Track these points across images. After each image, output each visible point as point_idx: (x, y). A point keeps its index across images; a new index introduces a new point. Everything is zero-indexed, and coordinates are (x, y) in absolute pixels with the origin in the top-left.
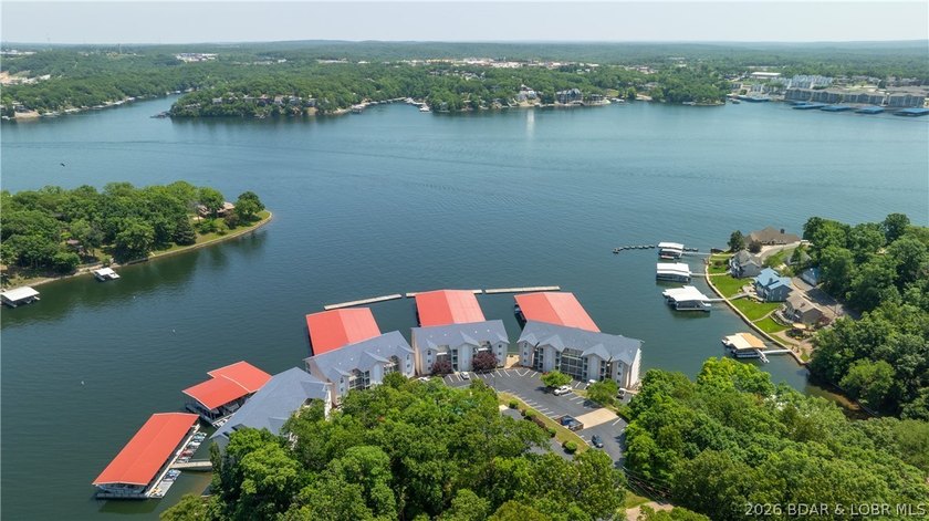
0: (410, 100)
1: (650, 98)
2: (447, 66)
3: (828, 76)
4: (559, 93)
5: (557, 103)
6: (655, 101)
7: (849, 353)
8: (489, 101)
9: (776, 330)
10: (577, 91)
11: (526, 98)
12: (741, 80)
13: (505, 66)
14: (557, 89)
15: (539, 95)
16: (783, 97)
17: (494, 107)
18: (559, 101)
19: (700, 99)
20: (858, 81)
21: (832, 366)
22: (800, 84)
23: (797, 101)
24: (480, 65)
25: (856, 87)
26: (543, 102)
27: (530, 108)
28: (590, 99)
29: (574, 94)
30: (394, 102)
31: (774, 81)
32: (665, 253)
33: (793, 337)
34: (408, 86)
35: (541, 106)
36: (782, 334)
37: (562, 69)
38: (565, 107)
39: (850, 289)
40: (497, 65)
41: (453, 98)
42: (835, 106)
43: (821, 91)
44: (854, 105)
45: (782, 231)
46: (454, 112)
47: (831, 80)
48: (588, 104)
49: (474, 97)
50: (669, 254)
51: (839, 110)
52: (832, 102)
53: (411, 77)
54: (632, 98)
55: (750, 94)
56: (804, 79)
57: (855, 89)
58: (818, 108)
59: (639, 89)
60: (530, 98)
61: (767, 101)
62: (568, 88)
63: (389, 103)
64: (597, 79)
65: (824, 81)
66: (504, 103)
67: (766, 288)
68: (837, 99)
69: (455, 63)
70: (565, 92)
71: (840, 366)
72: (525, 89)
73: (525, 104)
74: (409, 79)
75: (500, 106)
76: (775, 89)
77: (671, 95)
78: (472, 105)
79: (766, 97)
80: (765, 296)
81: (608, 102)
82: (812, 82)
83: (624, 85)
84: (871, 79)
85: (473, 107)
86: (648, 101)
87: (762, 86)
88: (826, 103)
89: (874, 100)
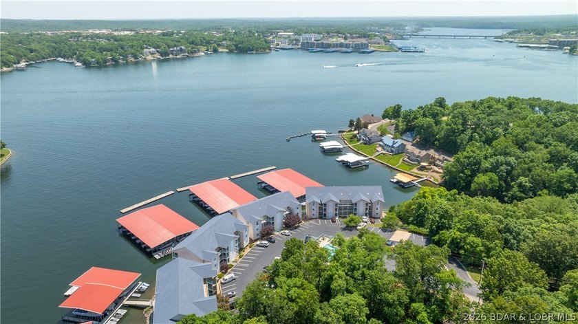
0: (62, 60)
1: (227, 50)
2: (79, 35)
3: (319, 33)
4: (171, 49)
5: (171, 56)
6: (231, 52)
7: (468, 172)
8: (125, 57)
9: (412, 169)
10: (183, 47)
11: (149, 53)
12: (274, 38)
13: (122, 33)
14: (169, 47)
15: (158, 51)
16: (300, 46)
17: (129, 60)
18: (173, 54)
19: (257, 50)
20: (334, 36)
21: (459, 181)
22: (307, 39)
23: (308, 48)
24: (104, 33)
25: (334, 39)
26: (161, 55)
27: (154, 60)
28: (192, 52)
29: (181, 50)
30: (48, 61)
31: (292, 37)
32: (317, 137)
33: (422, 170)
34: (55, 49)
35: (162, 58)
36: (415, 170)
37: (164, 34)
38: (177, 58)
39: (436, 140)
40: (116, 33)
41: (99, 56)
42: (328, 50)
43: (320, 42)
44: (338, 49)
45: (373, 115)
46: (101, 65)
47: (322, 36)
48: (191, 55)
49: (114, 54)
50: (320, 137)
51: (333, 52)
52: (327, 48)
53: (56, 43)
54: (215, 51)
55: (281, 46)
56: (308, 36)
57: (334, 40)
58: (322, 51)
59: (219, 45)
60: (152, 54)
61: (292, 49)
62: (175, 46)
63: (44, 62)
64: (190, 40)
65: (319, 37)
66: (136, 58)
67: (392, 147)
68: (329, 46)
69: (84, 33)
70: (175, 49)
71: (464, 180)
72: (147, 48)
73: (150, 57)
74: (53, 45)
75: (133, 59)
76: (294, 42)
77: (240, 48)
78: (113, 60)
79: (290, 46)
80: (392, 151)
81: (203, 54)
82: (313, 38)
83: (208, 43)
84: (340, 35)
85: (115, 61)
86: (227, 52)
87: (287, 40)
88: (324, 48)
89: (347, 46)
